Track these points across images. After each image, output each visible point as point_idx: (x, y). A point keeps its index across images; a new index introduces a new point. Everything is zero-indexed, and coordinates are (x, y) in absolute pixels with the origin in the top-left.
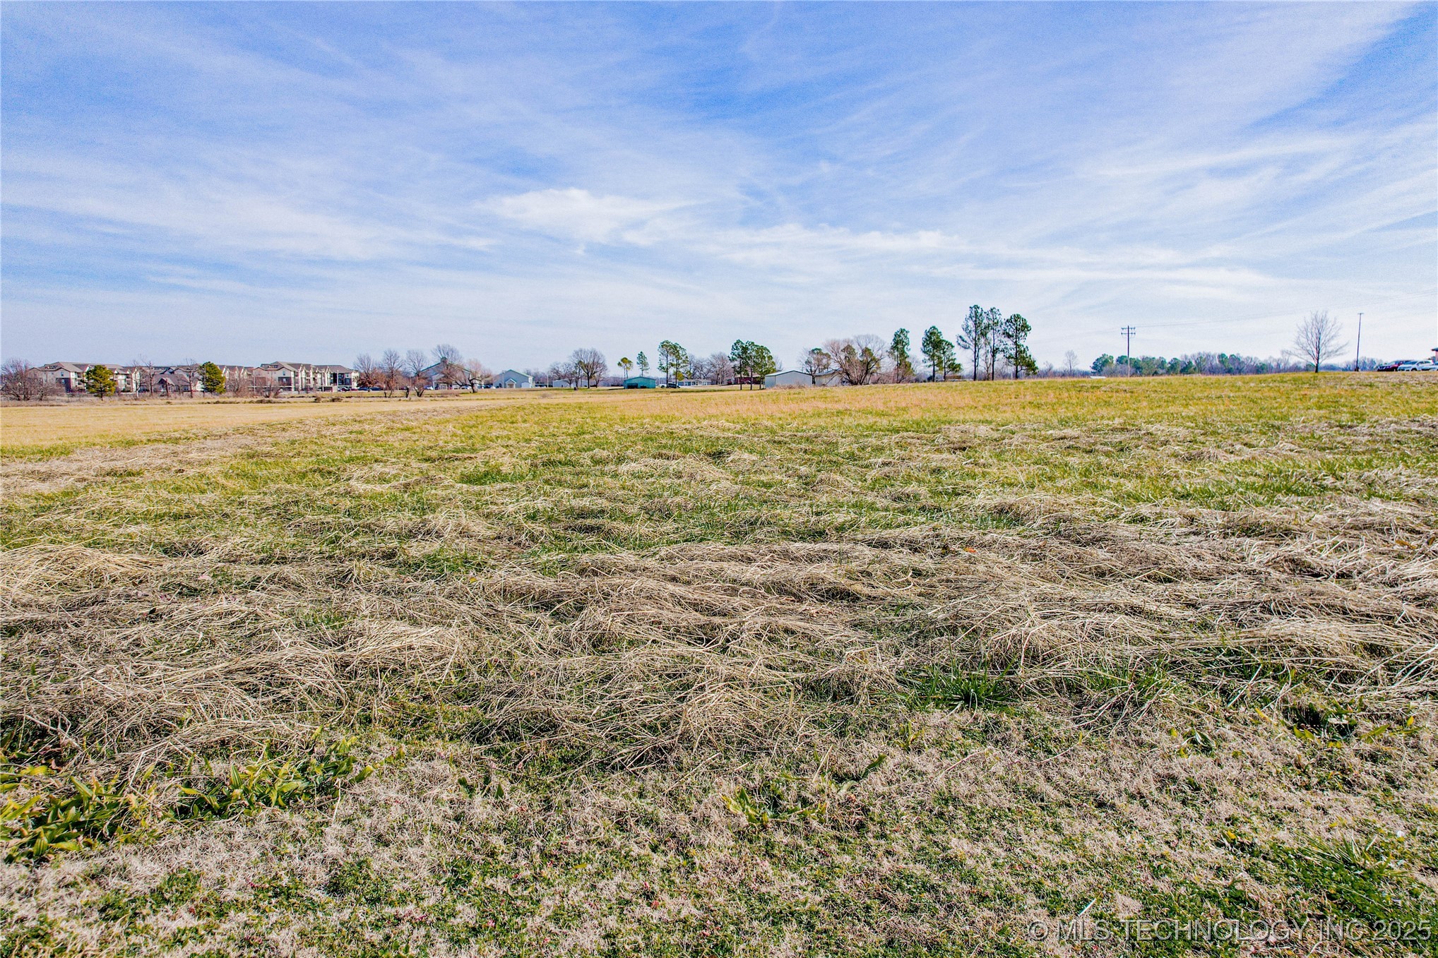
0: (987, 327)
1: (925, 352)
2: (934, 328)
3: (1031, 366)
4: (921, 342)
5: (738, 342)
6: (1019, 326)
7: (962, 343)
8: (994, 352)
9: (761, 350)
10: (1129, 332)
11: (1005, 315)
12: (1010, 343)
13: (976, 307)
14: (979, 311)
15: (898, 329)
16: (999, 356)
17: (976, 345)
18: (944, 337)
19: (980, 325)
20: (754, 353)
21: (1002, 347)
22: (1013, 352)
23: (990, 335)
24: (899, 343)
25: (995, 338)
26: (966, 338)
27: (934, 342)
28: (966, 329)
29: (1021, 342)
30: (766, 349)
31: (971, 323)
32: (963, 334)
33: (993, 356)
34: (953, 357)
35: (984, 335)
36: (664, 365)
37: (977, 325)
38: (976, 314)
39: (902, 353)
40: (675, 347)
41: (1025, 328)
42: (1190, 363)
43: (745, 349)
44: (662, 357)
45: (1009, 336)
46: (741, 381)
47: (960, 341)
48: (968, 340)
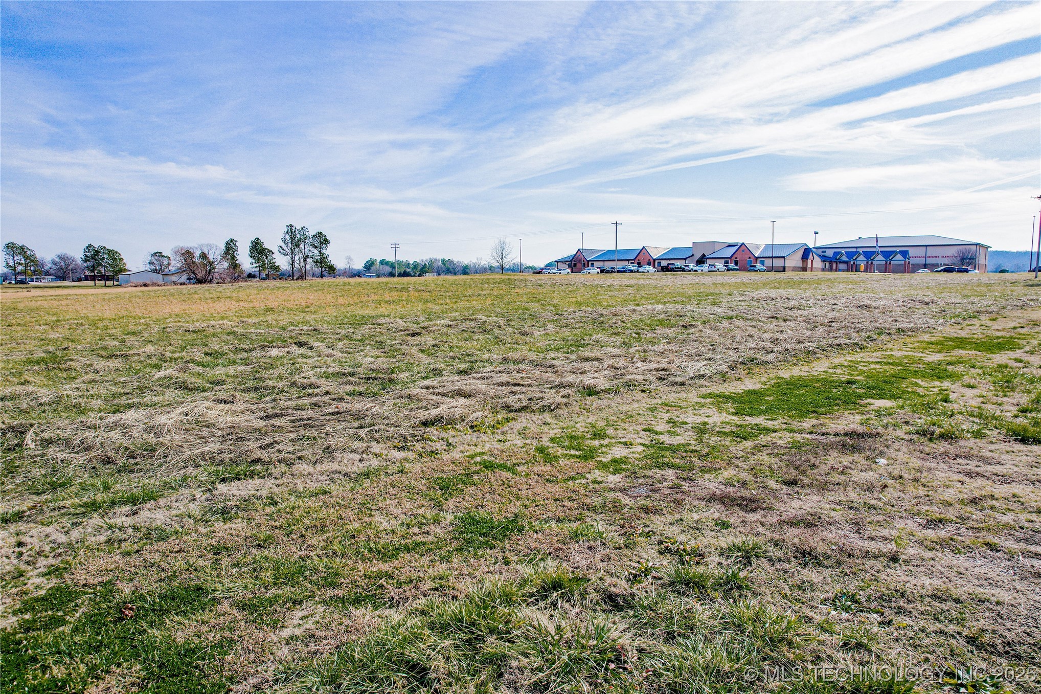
0: (300, 240)
1: (251, 257)
2: (258, 239)
3: (332, 269)
4: (249, 249)
5: (90, 246)
6: (322, 240)
7: (282, 251)
8: (306, 258)
9: (113, 254)
10: (395, 246)
11: (312, 232)
12: (316, 252)
13: (291, 226)
14: (294, 228)
15: (228, 239)
16: (309, 261)
17: (292, 253)
18: (266, 246)
19: (294, 238)
20: (106, 256)
21: (311, 254)
22: (318, 258)
23: (302, 246)
24: (230, 249)
25: (306, 248)
26: (285, 248)
27: (258, 249)
28: (285, 241)
29: (324, 251)
30: (116, 252)
31: (288, 237)
32: (283, 245)
33: (305, 261)
34: (274, 261)
35: (297, 246)
36: (12, 264)
37: (292, 239)
38: (291, 230)
39: (233, 257)
40: (22, 248)
41: (326, 241)
42: (425, 264)
43: (97, 252)
44: (8, 257)
45: (316, 247)
46: (93, 278)
47: (281, 250)
48: (287, 250)
